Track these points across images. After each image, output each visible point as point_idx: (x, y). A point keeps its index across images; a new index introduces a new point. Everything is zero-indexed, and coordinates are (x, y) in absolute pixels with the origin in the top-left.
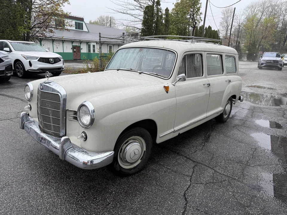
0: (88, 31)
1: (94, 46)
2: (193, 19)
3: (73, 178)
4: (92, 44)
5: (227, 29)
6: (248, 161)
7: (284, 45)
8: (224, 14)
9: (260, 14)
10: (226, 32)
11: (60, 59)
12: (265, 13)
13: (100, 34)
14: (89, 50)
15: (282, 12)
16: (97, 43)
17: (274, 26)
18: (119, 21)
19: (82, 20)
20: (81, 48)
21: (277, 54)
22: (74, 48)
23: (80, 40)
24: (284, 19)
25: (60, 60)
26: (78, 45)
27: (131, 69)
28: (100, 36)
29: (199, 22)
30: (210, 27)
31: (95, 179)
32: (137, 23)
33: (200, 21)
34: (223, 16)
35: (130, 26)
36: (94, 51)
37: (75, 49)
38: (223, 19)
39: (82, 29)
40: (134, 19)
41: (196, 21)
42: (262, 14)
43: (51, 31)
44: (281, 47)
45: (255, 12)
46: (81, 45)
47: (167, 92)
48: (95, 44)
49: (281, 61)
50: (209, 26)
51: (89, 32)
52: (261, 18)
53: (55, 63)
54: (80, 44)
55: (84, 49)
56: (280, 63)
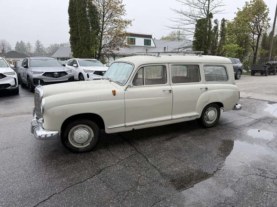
19: (150, 37)
39: (150, 45)
43: (118, 49)
47: (114, 95)
51: (156, 47)
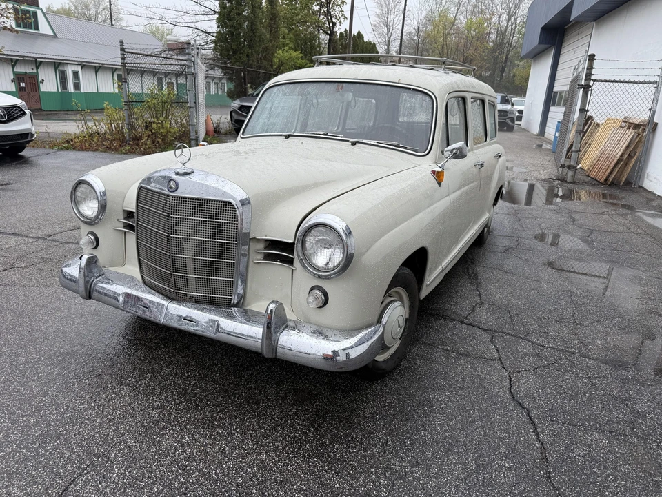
0: (52, 34)
1: (76, 75)
2: (328, 14)
3: (263, 401)
4: (70, 70)
5: (389, 41)
6: (573, 316)
7: (501, 79)
8: (382, 6)
9: (453, 9)
10: (386, 47)
11: (22, 110)
12: (463, 8)
13: (122, 43)
14: (64, 85)
15: (496, 7)
16: (83, 67)
17: (482, 37)
18: (153, 10)
20: (40, 79)
21: (502, 97)
22: (18, 78)
23: (36, 58)
24: (499, 24)
25: (24, 113)
26: (31, 71)
27: (327, 135)
28: (122, 49)
29: (340, 22)
30: (360, 35)
31: (316, 395)
32: (202, 18)
33: (342, 19)
34: (378, 11)
35: (184, 25)
36: (77, 86)
37: (23, 82)
38: (378, 17)
39: (37, 28)
40: (191, 8)
41: (334, 20)
42: (458, 9)
44: (496, 82)
45: (444, 4)
46: (39, 70)
47: (439, 184)
48: (78, 69)
49: (512, 112)
50: (359, 32)
51: (55, 36)
52: (455, 19)
53: (12, 120)
54: (37, 68)
55: (49, 83)
56: (510, 116)
